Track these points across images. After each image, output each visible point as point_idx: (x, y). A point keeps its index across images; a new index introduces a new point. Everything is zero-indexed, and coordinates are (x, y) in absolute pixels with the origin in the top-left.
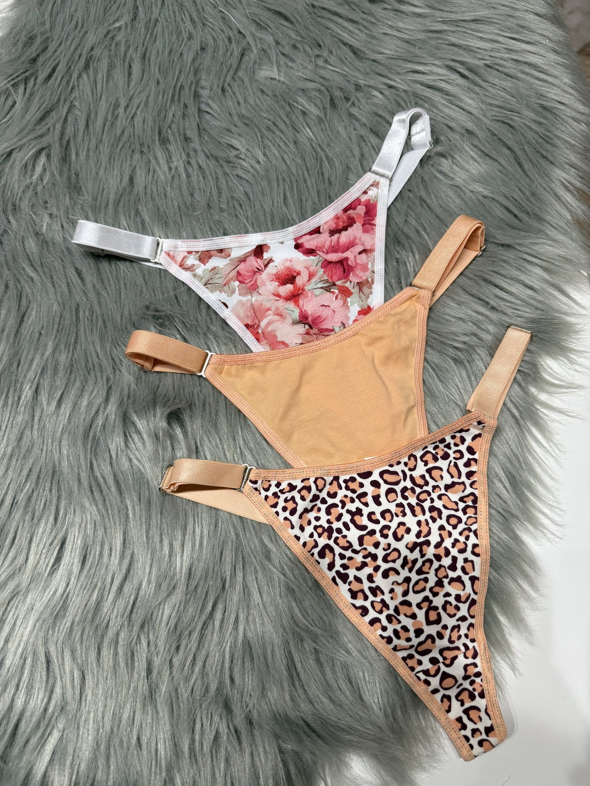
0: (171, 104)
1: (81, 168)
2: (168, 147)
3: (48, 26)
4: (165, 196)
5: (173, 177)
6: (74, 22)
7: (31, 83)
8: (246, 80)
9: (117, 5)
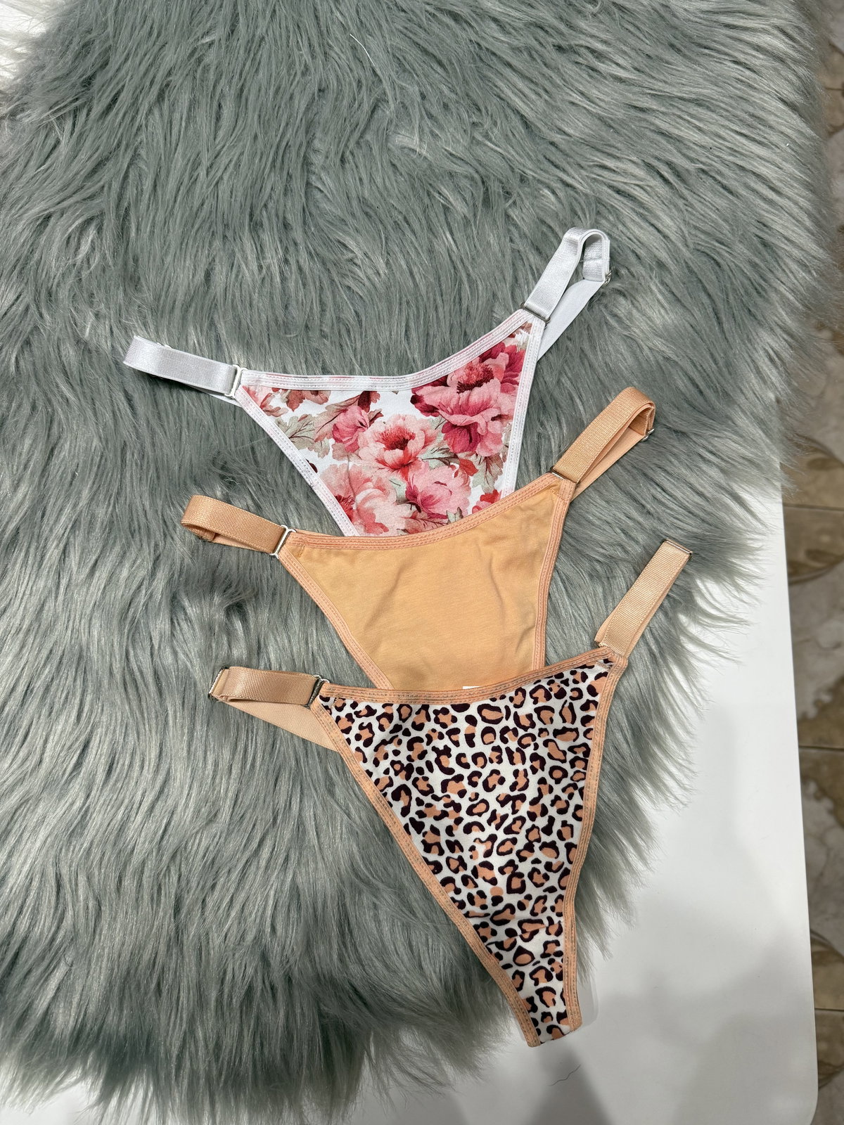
0: (270, 171)
1: (142, 249)
2: (262, 236)
3: (110, 29)
4: (251, 305)
5: (263, 279)
6: (147, 28)
7: (82, 117)
8: (375, 148)
9: (209, 9)
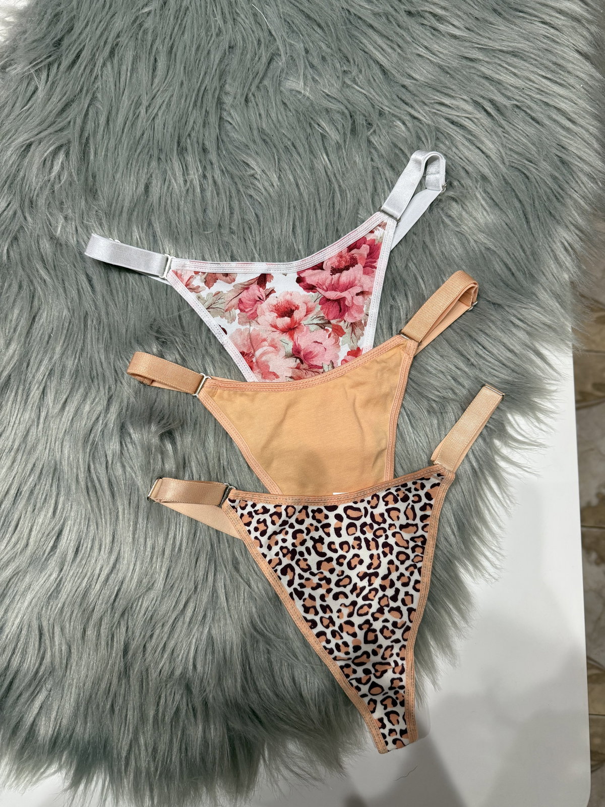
0: (193, 109)
1: (99, 168)
2: (186, 158)
3: (75, 3)
4: (178, 209)
5: (188, 190)
7: (54, 69)
8: (271, 91)
